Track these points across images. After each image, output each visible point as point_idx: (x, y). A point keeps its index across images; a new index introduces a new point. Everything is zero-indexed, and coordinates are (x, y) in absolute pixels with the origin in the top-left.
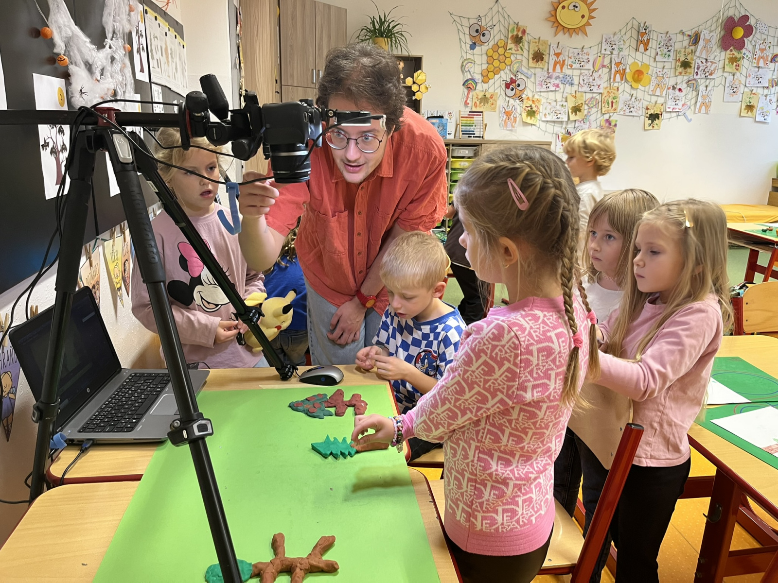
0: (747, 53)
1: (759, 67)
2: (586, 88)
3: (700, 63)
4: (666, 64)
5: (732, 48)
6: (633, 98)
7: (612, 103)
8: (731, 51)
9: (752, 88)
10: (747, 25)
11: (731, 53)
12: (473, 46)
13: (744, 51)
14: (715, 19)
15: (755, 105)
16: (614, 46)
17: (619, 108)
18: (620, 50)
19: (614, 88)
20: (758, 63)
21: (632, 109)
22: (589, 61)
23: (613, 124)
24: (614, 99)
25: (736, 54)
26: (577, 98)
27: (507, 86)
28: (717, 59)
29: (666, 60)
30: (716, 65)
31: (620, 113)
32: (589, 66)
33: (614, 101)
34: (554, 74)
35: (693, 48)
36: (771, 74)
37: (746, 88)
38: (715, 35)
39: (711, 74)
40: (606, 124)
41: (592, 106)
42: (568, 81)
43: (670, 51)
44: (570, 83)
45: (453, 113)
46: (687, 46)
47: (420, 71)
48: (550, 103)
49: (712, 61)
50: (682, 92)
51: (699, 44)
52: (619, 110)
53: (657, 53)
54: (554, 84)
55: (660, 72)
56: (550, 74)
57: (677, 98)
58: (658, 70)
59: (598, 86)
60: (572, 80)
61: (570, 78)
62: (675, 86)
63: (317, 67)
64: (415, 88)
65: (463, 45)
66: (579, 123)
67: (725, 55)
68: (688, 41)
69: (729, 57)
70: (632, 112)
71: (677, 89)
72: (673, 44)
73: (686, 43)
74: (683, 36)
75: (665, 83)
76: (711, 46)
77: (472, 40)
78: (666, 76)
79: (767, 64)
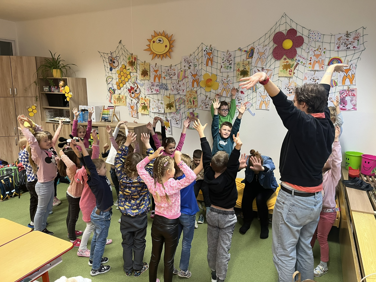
0: (301, 60)
1: (315, 71)
2: (175, 92)
4: (229, 74)
5: (285, 57)
6: (208, 98)
7: (193, 101)
8: (285, 59)
10: (298, 36)
11: (285, 61)
12: (111, 69)
13: (297, 58)
14: (267, 36)
16: (191, 64)
17: (199, 105)
18: (195, 66)
19: (194, 92)
20: (313, 67)
21: (207, 106)
22: (175, 74)
23: (196, 115)
24: (194, 99)
25: (290, 61)
26: (170, 98)
27: (130, 91)
28: (272, 67)
29: (229, 71)
30: (271, 72)
31: (200, 109)
32: (175, 77)
33: (195, 100)
34: (155, 83)
35: (250, 60)
38: (268, 48)
40: (191, 115)
41: (180, 103)
42: (164, 87)
43: (231, 64)
44: (165, 89)
45: (94, 108)
46: (245, 59)
47: (67, 86)
48: (155, 101)
49: (268, 69)
50: (244, 93)
51: (254, 57)
52: (199, 106)
53: (222, 67)
54: (156, 90)
55: (225, 80)
56: (153, 83)
57: (240, 98)
58: (223, 78)
59: (183, 91)
60: (166, 87)
61: (165, 86)
62: (238, 89)
63: (14, 87)
64: (66, 95)
65: (106, 68)
66: (174, 114)
67: (279, 64)
68: (246, 55)
69: (283, 65)
70: (207, 108)
71: (239, 91)
72: (233, 59)
73: (244, 57)
74: (240, 52)
75: (229, 88)
76: (265, 57)
77: (110, 66)
78: (230, 83)
79: (322, 67)
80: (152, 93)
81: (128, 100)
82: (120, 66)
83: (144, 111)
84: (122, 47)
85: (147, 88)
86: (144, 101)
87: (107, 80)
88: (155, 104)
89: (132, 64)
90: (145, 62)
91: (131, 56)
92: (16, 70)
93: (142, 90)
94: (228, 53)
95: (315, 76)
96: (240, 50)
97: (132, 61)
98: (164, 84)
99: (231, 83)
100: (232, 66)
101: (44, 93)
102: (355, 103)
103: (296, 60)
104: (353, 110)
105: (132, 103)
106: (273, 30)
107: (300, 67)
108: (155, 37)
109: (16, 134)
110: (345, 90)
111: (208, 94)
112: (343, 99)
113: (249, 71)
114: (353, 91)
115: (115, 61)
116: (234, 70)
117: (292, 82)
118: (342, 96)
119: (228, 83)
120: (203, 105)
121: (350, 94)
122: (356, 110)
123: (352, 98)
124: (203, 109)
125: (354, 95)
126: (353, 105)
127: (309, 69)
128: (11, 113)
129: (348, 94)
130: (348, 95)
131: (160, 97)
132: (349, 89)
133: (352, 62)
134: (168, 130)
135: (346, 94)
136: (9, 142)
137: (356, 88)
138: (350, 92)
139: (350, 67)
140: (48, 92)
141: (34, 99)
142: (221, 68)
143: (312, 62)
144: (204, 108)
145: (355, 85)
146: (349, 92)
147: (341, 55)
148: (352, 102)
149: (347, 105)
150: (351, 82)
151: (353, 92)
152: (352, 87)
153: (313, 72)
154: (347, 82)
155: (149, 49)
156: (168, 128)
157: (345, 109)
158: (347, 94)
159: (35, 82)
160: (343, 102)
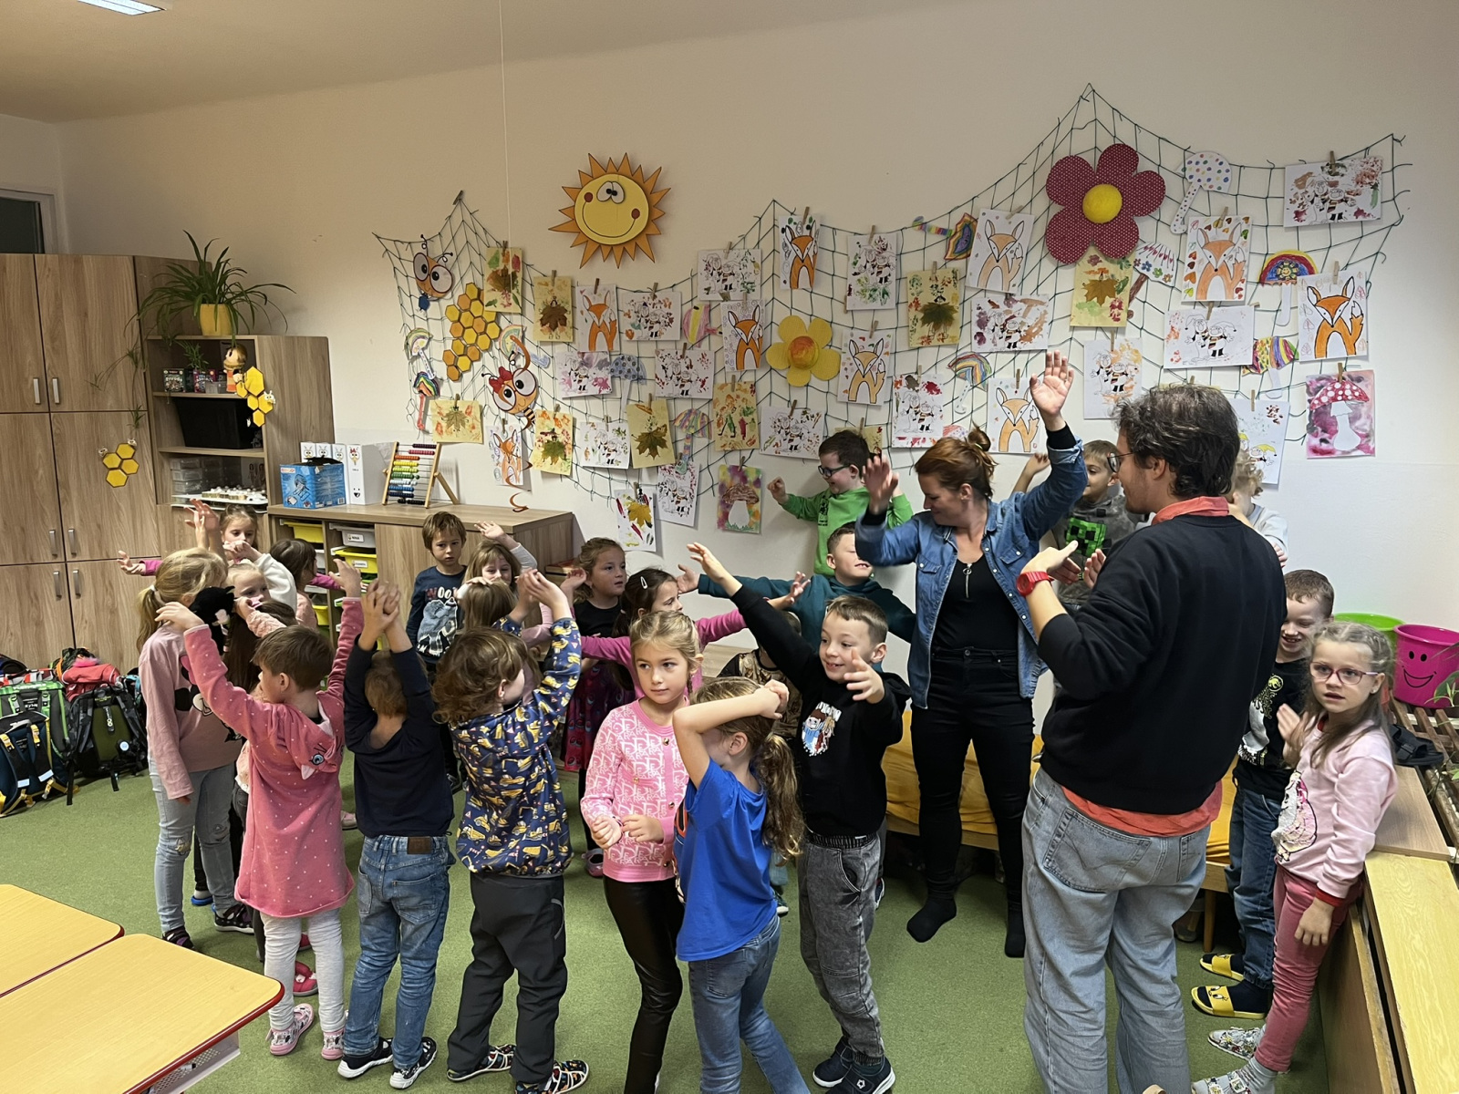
0: (1157, 263)
2: (672, 389)
3: (987, 308)
4: (878, 316)
5: (1092, 251)
6: (798, 413)
7: (743, 424)
8: (1094, 260)
9: (1191, 373)
11: (1096, 268)
12: (424, 304)
13: (1140, 255)
16: (730, 280)
17: (765, 438)
18: (748, 288)
19: (744, 387)
20: (1203, 290)
21: (796, 441)
22: (671, 320)
23: (751, 478)
24: (745, 414)
25: (1113, 269)
26: (654, 413)
27: (496, 384)
28: (1046, 290)
29: (877, 305)
30: (1042, 308)
31: (767, 452)
32: (673, 332)
33: (747, 419)
34: (595, 355)
35: (958, 264)
38: (1029, 220)
39: (1027, 337)
40: (732, 479)
41: (692, 431)
42: (629, 371)
43: (886, 281)
44: (634, 376)
45: (359, 451)
46: (941, 262)
47: (253, 368)
48: (593, 425)
49: (1029, 297)
50: (938, 391)
51: (973, 252)
52: (763, 442)
53: (850, 289)
54: (596, 380)
55: (864, 339)
56: (586, 355)
57: (924, 411)
58: (858, 334)
59: (700, 383)
60: (638, 369)
61: (634, 364)
62: (915, 377)
63: (49, 373)
64: (252, 403)
65: (406, 300)
66: (666, 473)
67: (1072, 278)
68: (943, 245)
69: (1087, 282)
70: (796, 448)
71: (921, 385)
72: (892, 261)
73: (937, 252)
74: (921, 234)
75: (882, 370)
76: (1018, 255)
77: (420, 289)
78: (885, 350)
79: (1238, 290)
80: (584, 394)
81: (491, 423)
82: (459, 291)
83: (554, 461)
84: (468, 218)
85: (563, 373)
86: (551, 424)
87: (410, 342)
88: (593, 433)
89: (504, 281)
90: (555, 273)
91: (501, 250)
92: (59, 307)
93: (545, 383)
94: (876, 237)
95: (1210, 324)
96: (921, 225)
97: (505, 270)
98: (629, 359)
99: (887, 353)
100: (891, 288)
101: (167, 394)
102: (1367, 427)
103: (1137, 262)
104: (1359, 452)
105: (504, 431)
106: (1045, 151)
107: (1152, 290)
108: (593, 178)
109: (55, 556)
110: (1328, 379)
111: (799, 395)
112: (1321, 413)
113: (956, 305)
114: (1359, 380)
115: (440, 271)
116: (897, 304)
117: (1124, 349)
118: (1316, 402)
119: (875, 353)
120: (778, 438)
121: (1348, 393)
122: (1372, 452)
123: (1355, 408)
124: (782, 454)
125: (1363, 397)
126: (1360, 435)
127: (1189, 299)
128: (37, 472)
129: (1341, 393)
130: (1340, 398)
131: (612, 408)
132: (1344, 374)
133: (1351, 271)
134: (644, 536)
135: (1331, 394)
136: (28, 588)
137: (1371, 371)
138: (1348, 386)
139: (1345, 289)
140: (181, 390)
141: (127, 419)
142: (849, 294)
143: (1198, 269)
144: (782, 448)
145: (1365, 358)
146: (1343, 384)
147: (1308, 244)
148: (1358, 424)
149: (1337, 436)
150: (1351, 347)
151: (1359, 385)
152: (1354, 367)
153: (1202, 311)
154: (1336, 346)
155: (570, 226)
156: (645, 526)
157: (1329, 452)
158: (1337, 395)
159: (131, 354)
160: (1321, 422)
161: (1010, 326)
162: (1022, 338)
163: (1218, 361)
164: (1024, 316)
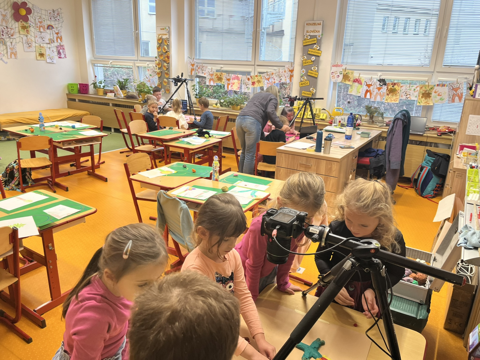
0: (32, 24)
1: (41, 32)
3: (3, 29)
5: (21, 20)
9: (40, 44)
10: (27, 8)
11: (22, 23)
13: (29, 22)
15: (44, 53)
20: (40, 30)
25: (25, 24)
28: (14, 26)
30: (14, 30)
36: (49, 36)
37: (36, 44)
38: (8, 12)
39: (12, 35)
49: (11, 27)
67: (18, 25)
69: (21, 26)
76: (7, 19)
79: (45, 30)
95: (41, 35)
107: (32, 28)
110: (59, 46)
112: (59, 51)
117: (29, 39)
118: (58, 49)
122: (66, 57)
123: (63, 51)
125: (64, 49)
126: (64, 55)
127: (38, 31)
133: (59, 29)
138: (62, 47)
139: (58, 31)
143: (38, 26)
147: (52, 23)
148: (64, 53)
149: (61, 55)
150: (61, 41)
152: (62, 44)
154: (59, 40)
157: (61, 58)
158: (60, 48)
160: (59, 53)
161: (8, 33)
162: (11, 36)
163: (43, 42)
164: (11, 31)
